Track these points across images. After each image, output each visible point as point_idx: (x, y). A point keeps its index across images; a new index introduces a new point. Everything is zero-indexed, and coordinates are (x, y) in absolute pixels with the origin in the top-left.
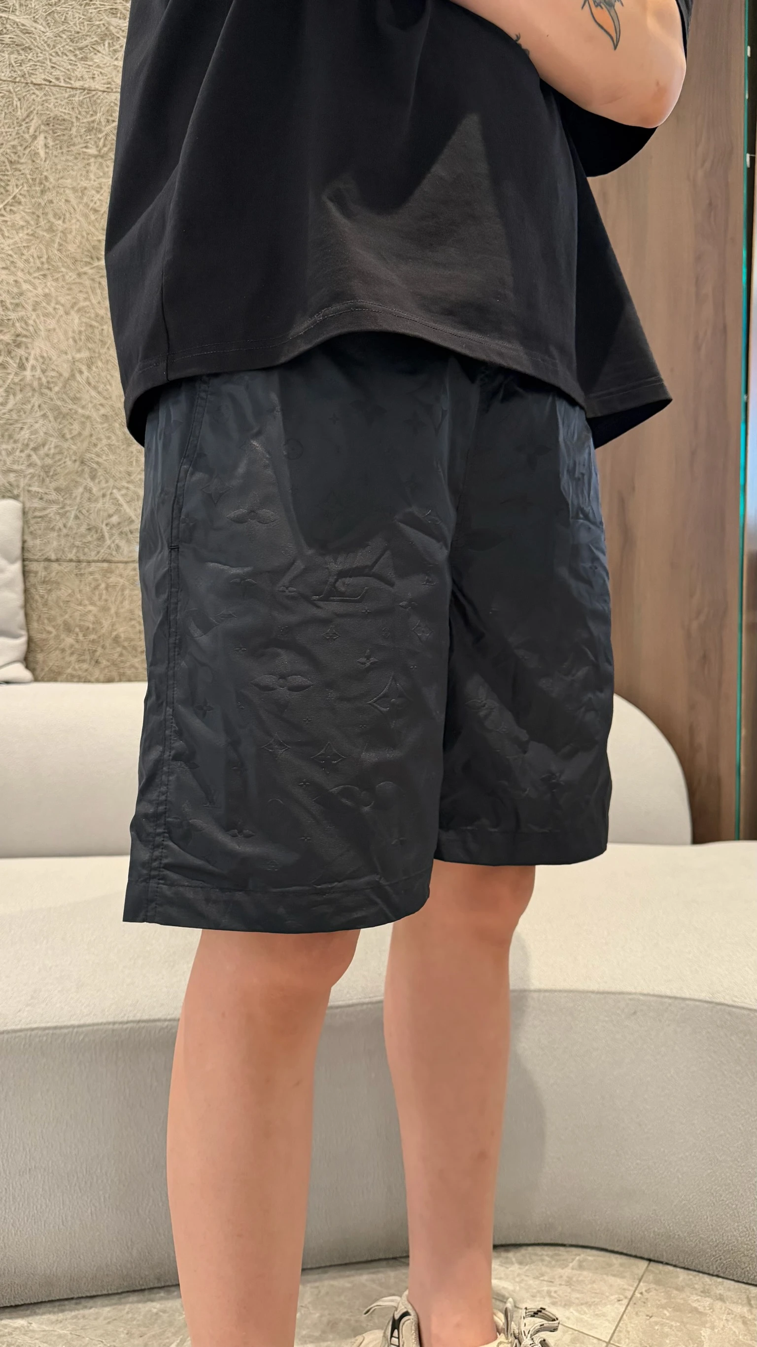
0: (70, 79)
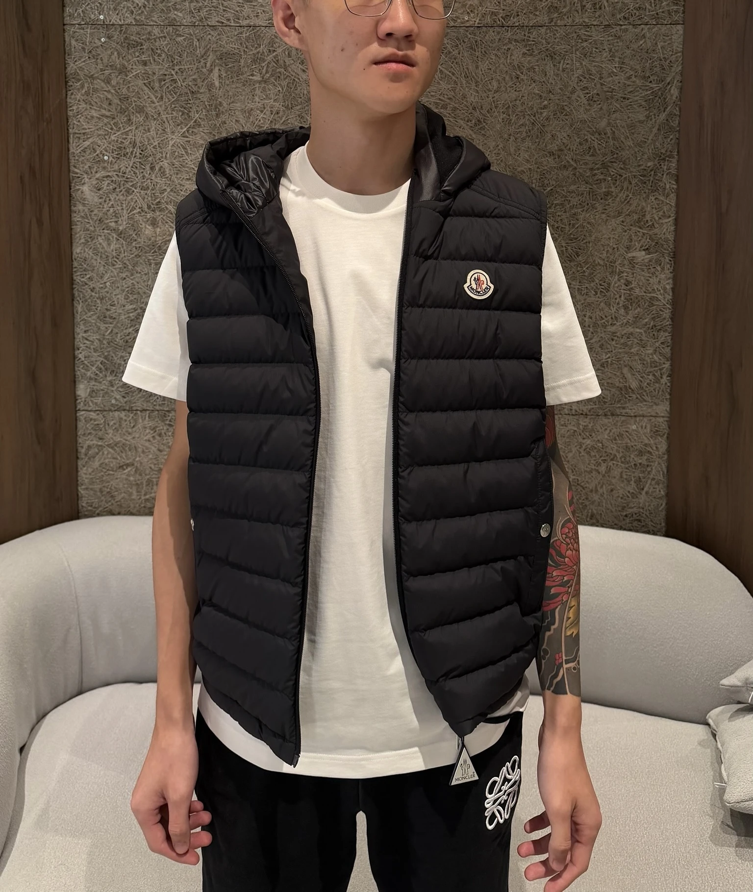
0: (239, 19)
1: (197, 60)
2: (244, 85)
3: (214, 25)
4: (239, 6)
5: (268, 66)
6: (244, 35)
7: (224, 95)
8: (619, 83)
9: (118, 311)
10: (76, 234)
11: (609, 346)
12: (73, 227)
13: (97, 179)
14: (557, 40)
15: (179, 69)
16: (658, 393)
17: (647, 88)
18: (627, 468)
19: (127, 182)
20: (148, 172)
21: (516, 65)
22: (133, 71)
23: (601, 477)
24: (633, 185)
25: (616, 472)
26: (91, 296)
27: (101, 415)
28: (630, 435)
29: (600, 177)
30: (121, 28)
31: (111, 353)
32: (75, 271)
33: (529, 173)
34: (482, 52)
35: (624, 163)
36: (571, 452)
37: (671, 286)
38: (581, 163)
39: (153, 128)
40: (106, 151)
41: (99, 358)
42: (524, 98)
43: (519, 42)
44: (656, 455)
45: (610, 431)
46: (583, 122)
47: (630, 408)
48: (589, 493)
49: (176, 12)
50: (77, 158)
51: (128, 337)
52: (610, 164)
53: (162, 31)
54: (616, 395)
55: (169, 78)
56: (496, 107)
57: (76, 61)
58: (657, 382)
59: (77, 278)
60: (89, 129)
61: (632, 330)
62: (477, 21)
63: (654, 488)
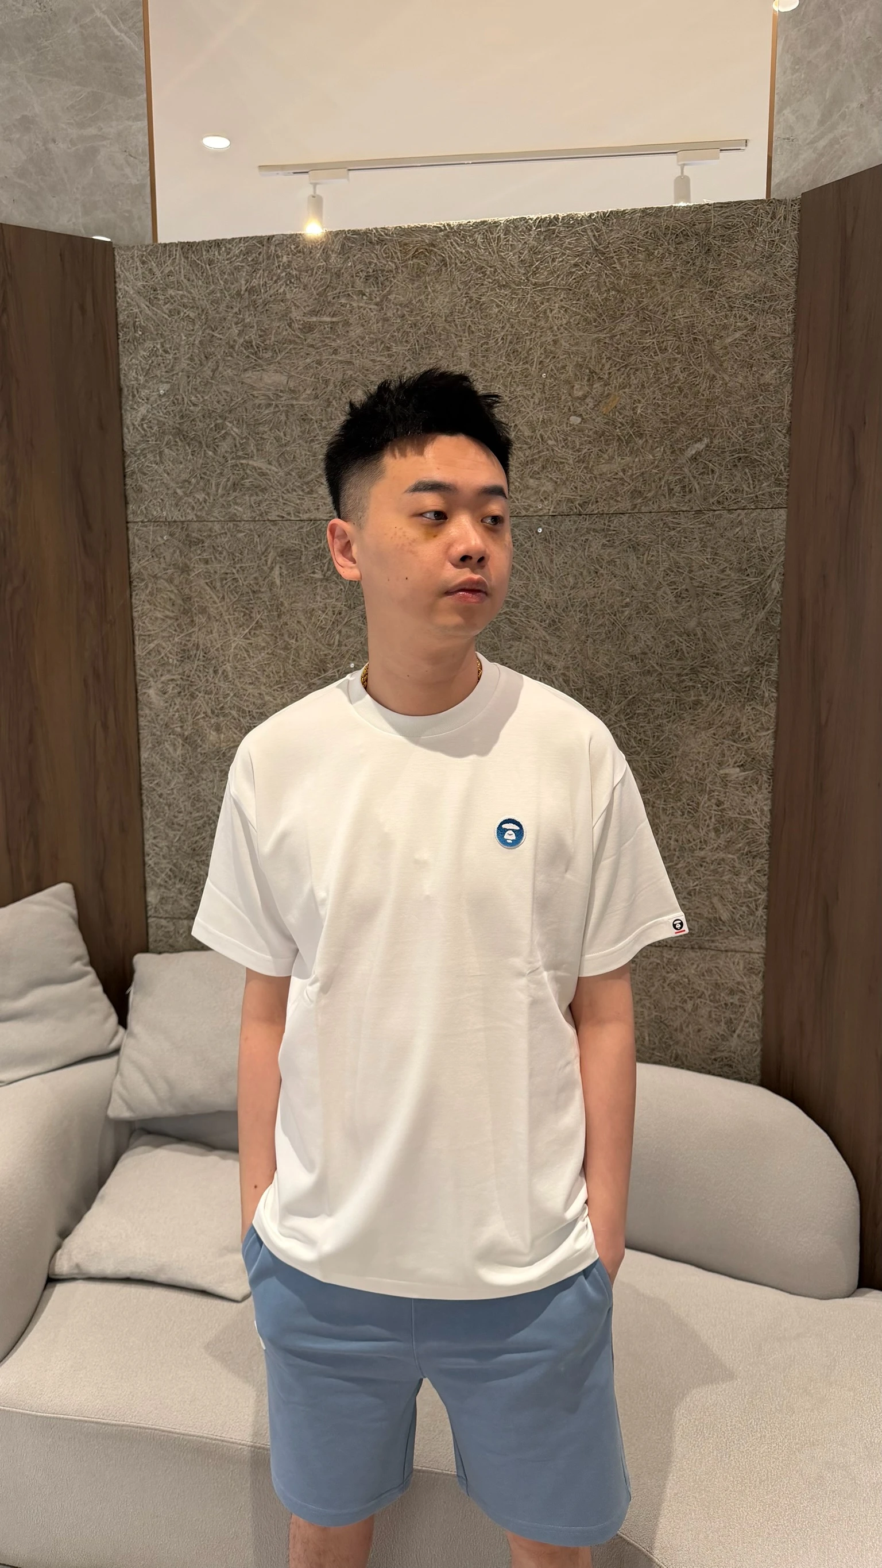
0: (299, 513)
1: (258, 557)
2: (305, 584)
3: (274, 519)
4: (299, 499)
5: (329, 563)
6: (305, 530)
7: (286, 594)
8: (711, 576)
9: (185, 818)
10: (143, 738)
11: (696, 873)
12: (141, 731)
13: (162, 682)
14: (641, 529)
15: (241, 567)
16: (753, 926)
17: (744, 582)
18: (716, 1008)
19: (191, 685)
20: (212, 676)
21: (595, 558)
22: (195, 570)
23: (687, 1015)
24: (726, 693)
25: (704, 1011)
26: (159, 802)
27: (171, 923)
28: (720, 971)
29: (688, 684)
30: (183, 524)
31: (179, 860)
32: (144, 777)
33: (608, 678)
34: (556, 544)
35: (716, 668)
36: (653, 985)
37: (769, 808)
38: (667, 668)
39: (216, 630)
40: (171, 654)
41: (168, 865)
42: (603, 595)
43: (597, 532)
44: (750, 995)
45: (698, 966)
46: (669, 621)
47: (720, 941)
48: (673, 1032)
49: (236, 507)
50: (142, 661)
51: (195, 845)
52: (700, 669)
53: (223, 527)
54: (704, 927)
55: (231, 577)
56: (572, 606)
57: (140, 560)
58: (751, 915)
59: (145, 783)
60: (154, 630)
61: (724, 855)
62: (552, 509)
63: (747, 1031)
